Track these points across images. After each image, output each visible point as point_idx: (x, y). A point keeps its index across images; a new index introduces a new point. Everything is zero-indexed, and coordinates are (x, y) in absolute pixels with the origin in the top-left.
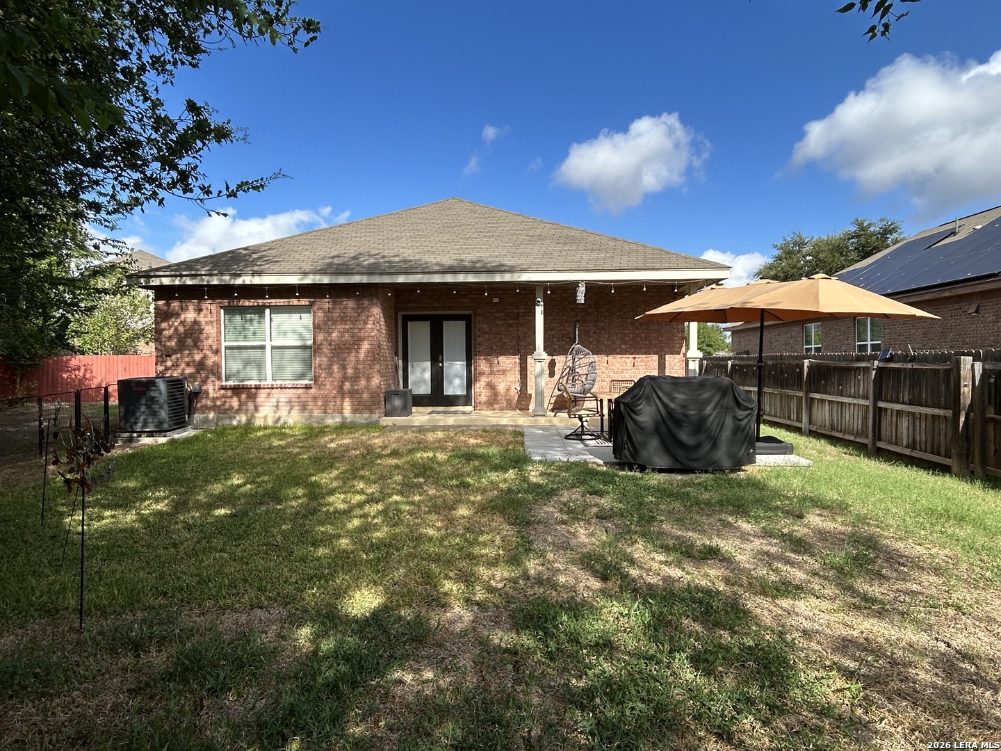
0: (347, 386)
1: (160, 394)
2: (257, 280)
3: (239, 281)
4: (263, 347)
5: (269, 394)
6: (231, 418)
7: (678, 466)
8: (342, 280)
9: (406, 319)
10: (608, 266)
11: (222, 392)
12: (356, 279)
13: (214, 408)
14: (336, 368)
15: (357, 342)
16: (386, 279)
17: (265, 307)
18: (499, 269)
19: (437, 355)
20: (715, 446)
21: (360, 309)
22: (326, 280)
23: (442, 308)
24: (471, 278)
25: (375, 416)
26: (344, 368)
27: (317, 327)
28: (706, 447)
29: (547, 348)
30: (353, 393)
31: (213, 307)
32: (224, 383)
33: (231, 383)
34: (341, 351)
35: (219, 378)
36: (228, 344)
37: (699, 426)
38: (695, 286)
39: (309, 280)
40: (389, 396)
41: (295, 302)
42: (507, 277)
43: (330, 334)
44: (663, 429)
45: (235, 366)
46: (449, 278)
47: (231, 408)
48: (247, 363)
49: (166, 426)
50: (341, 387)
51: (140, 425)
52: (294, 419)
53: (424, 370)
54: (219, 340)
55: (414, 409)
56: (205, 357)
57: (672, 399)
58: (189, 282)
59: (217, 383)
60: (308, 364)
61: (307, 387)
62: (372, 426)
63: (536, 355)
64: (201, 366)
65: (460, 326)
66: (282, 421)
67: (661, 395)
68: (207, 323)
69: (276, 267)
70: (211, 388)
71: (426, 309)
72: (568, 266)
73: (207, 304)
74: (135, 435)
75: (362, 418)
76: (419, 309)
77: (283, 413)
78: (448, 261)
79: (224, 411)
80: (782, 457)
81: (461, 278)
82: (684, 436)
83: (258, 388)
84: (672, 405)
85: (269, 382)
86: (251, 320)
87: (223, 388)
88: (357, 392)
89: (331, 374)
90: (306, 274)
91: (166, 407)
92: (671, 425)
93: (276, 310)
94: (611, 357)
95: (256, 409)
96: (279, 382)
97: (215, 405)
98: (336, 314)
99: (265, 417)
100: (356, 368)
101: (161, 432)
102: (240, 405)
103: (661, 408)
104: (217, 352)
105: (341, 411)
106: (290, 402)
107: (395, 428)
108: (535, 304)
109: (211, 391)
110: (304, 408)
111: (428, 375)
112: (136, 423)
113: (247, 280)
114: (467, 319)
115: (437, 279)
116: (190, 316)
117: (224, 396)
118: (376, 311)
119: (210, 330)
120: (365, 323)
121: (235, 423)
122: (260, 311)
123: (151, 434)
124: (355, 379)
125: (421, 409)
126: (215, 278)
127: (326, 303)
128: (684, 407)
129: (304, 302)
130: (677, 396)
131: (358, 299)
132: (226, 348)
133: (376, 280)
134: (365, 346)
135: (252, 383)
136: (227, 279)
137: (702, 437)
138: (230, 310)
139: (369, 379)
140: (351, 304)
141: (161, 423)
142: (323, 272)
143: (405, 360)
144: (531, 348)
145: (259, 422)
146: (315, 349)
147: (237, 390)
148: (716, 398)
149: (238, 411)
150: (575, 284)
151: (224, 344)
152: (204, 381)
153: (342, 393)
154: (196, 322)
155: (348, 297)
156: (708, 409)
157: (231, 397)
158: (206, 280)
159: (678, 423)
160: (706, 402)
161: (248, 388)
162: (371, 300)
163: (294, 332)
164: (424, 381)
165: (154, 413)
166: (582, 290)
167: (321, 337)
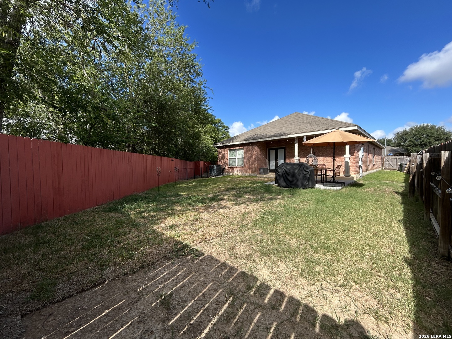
0: (250, 166)
1: (215, 168)
2: (233, 144)
3: (230, 144)
4: (235, 158)
5: (236, 169)
7: (287, 186)
8: (248, 142)
9: (269, 150)
12: (250, 141)
13: (227, 172)
15: (252, 156)
19: (277, 159)
20: (298, 180)
21: (253, 148)
22: (245, 142)
23: (277, 146)
24: (275, 138)
25: (256, 174)
26: (249, 162)
27: (244, 153)
28: (295, 181)
31: (227, 150)
34: (249, 158)
35: (228, 165)
36: (230, 158)
37: (294, 175)
39: (241, 143)
40: (260, 169)
41: (240, 148)
42: (284, 137)
43: (247, 154)
45: (231, 162)
46: (270, 139)
48: (233, 161)
52: (240, 174)
54: (228, 157)
55: (269, 173)
58: (222, 145)
60: (243, 161)
61: (243, 167)
62: (256, 177)
63: (295, 158)
64: (225, 163)
66: (238, 175)
69: (237, 140)
71: (274, 147)
74: (211, 176)
75: (253, 174)
76: (272, 147)
77: (238, 173)
78: (272, 134)
79: (228, 172)
81: (273, 138)
82: (289, 178)
83: (234, 167)
85: (236, 166)
86: (234, 152)
87: (229, 167)
88: (252, 168)
89: (247, 164)
90: (241, 141)
91: (216, 171)
92: (286, 175)
93: (238, 150)
95: (234, 172)
96: (238, 166)
98: (248, 150)
100: (252, 162)
101: (215, 176)
104: (227, 160)
105: (249, 172)
106: (240, 170)
107: (260, 177)
108: (295, 144)
110: (242, 172)
111: (274, 164)
112: (212, 174)
113: (231, 144)
114: (284, 149)
115: (267, 139)
116: (223, 153)
117: (228, 169)
118: (256, 148)
119: (226, 155)
120: (254, 151)
121: (230, 175)
122: (234, 150)
123: (214, 176)
124: (252, 165)
125: (271, 173)
127: (246, 147)
128: (290, 170)
129: (242, 147)
131: (252, 145)
133: (255, 141)
134: (254, 157)
135: (233, 166)
136: (228, 144)
137: (294, 179)
138: (230, 150)
139: (254, 165)
140: (251, 147)
141: (215, 174)
142: (244, 140)
143: (269, 160)
145: (234, 175)
146: (244, 158)
148: (299, 168)
149: (231, 172)
150: (303, 137)
152: (226, 166)
153: (249, 168)
154: (224, 153)
156: (296, 171)
157: (230, 169)
158: (224, 145)
159: (288, 175)
160: (296, 169)
162: (255, 146)
163: (241, 154)
164: (274, 166)
165: (214, 172)
166: (305, 138)
167: (245, 155)
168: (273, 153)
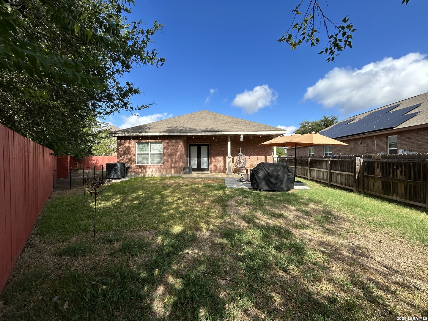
0: (173, 165)
1: (118, 167)
2: (146, 134)
3: (141, 135)
4: (148, 154)
5: (150, 168)
6: (139, 175)
7: (271, 189)
8: (172, 134)
9: (190, 146)
10: (250, 130)
11: (136, 167)
12: (176, 134)
13: (134, 172)
14: (169, 160)
15: (176, 152)
16: (185, 134)
17: (149, 142)
18: (218, 131)
19: (199, 156)
20: (282, 183)
21: (177, 142)
22: (167, 134)
23: (201, 142)
24: (210, 134)
25: (181, 174)
26: (172, 160)
27: (164, 148)
28: (279, 184)
29: (232, 154)
30: (174, 167)
31: (134, 142)
32: (137, 164)
33: (139, 164)
34: (171, 155)
35: (135, 163)
36: (138, 153)
37: (277, 178)
38: (276, 136)
39: (162, 134)
40: (185, 168)
41: (157, 141)
42: (220, 133)
43: (168, 150)
44: (266, 178)
45: (140, 159)
46: (203, 134)
47: (139, 172)
48: (143, 159)
49: (120, 177)
50: (171, 166)
51: (112, 176)
52: (157, 175)
53: (195, 161)
54: (135, 152)
55: (192, 172)
56: (131, 157)
57: (269, 169)
58: (127, 135)
59: (135, 164)
60: (161, 158)
61: (161, 166)
62: (180, 177)
63: (228, 156)
64: (130, 159)
65: (206, 148)
66: (153, 176)
67: (266, 168)
68: (132, 147)
69: (152, 131)
70: (133, 166)
71: (196, 143)
72: (238, 130)
73: (132, 141)
74: (111, 179)
75: (177, 175)
76: (194, 143)
77: (154, 173)
78: (203, 128)
79: (137, 173)
80: (302, 187)
81: (207, 134)
82: (273, 180)
83: (146, 166)
84: (269, 171)
85: (150, 164)
86: (145, 146)
88: (175, 167)
89: (168, 162)
90: (161, 132)
91: (120, 171)
92: (269, 177)
93: (152, 143)
94: (250, 157)
95: (146, 172)
96: (153, 164)
97: (134, 171)
98: (170, 144)
99: (149, 174)
100: (175, 160)
101: (118, 179)
102: (141, 171)
103: (265, 172)
104: (135, 155)
105: (171, 172)
106: (156, 170)
107: (186, 178)
108: (228, 141)
109: (133, 167)
110: (160, 172)
111: (196, 162)
112: (111, 176)
113: (144, 134)
114: (208, 146)
115: (199, 134)
116: (127, 145)
117: (137, 168)
118: (181, 143)
119: (133, 149)
120: (178, 147)
121: (140, 176)
122: (147, 143)
123: (115, 179)
124: (175, 163)
125: (194, 172)
126: (134, 134)
127: (167, 141)
128: (272, 172)
129: (160, 141)
130: (270, 168)
131: (176, 140)
132: (137, 154)
133: (182, 134)
134: (178, 153)
135: (145, 164)
136: (138, 134)
137: (278, 181)
138: (139, 143)
139: (179, 163)
140: (174, 141)
141: (118, 176)
142: (166, 132)
143: (190, 158)
144: (227, 154)
145: (147, 176)
146: (163, 154)
147: (140, 167)
148: (282, 169)
149: (141, 173)
150: (240, 136)
151: (137, 153)
152: (131, 164)
154: (129, 147)
155: (173, 139)
156: (280, 173)
157: (139, 169)
158: (132, 134)
159: (271, 177)
160: (279, 171)
161: (144, 166)
162: (180, 140)
163: (157, 149)
164: (195, 164)
165: (116, 173)
166: (242, 137)
167: (165, 151)
168: (194, 150)
